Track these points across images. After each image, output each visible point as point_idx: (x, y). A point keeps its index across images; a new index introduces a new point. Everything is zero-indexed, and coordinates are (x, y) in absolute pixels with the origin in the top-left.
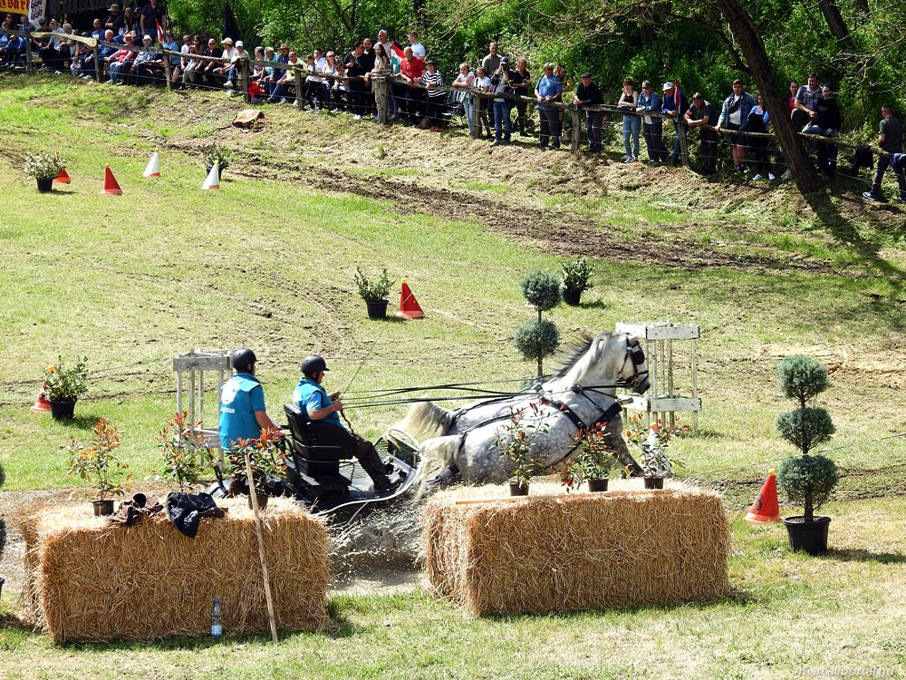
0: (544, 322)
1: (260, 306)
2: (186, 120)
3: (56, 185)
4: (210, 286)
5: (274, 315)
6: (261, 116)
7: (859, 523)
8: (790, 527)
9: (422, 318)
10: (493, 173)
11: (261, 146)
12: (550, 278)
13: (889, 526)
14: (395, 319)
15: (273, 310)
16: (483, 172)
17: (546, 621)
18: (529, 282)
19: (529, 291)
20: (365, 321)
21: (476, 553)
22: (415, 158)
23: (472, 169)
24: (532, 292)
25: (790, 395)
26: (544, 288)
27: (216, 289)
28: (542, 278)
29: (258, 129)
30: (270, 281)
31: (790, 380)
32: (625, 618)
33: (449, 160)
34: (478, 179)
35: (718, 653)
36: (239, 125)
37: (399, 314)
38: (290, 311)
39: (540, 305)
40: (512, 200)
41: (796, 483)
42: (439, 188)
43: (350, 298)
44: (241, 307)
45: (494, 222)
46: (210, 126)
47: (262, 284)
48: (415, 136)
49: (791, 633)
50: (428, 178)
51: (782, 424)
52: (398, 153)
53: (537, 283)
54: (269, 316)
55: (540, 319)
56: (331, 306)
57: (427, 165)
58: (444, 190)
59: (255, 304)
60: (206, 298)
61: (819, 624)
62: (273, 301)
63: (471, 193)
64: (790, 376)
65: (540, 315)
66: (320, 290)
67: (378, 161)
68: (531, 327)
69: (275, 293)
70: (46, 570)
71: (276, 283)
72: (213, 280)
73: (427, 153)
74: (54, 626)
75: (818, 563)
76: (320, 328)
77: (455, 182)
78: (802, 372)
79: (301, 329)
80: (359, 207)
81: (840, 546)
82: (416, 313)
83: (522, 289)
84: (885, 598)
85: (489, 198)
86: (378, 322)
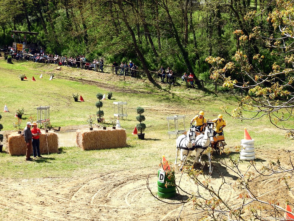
2: (48, 68)
3: (24, 79)
6: (61, 68)
7: (150, 134)
8: (138, 135)
9: (84, 101)
10: (99, 78)
11: (61, 73)
12: (101, 94)
13: (155, 135)
17: (95, 151)
18: (97, 95)
20: (74, 102)
21: (84, 140)
22: (86, 75)
23: (96, 77)
24: (98, 97)
25: (138, 113)
27: (49, 97)
29: (60, 70)
30: (59, 95)
31: (138, 111)
32: (108, 150)
33: (92, 75)
34: (97, 79)
35: (122, 156)
36: (57, 69)
37: (80, 101)
39: (99, 99)
40: (102, 82)
41: (139, 128)
43: (72, 98)
45: (98, 86)
46: (52, 70)
47: (57, 96)
49: (135, 152)
50: (88, 78)
51: (137, 118)
52: (84, 74)
53: (99, 95)
55: (99, 101)
56: (69, 100)
57: (88, 76)
58: (91, 80)
60: (47, 98)
61: (140, 151)
63: (95, 81)
64: (138, 110)
66: (67, 97)
67: (80, 76)
70: (9, 143)
73: (88, 74)
74: (11, 153)
75: (143, 141)
77: (93, 79)
78: (140, 109)
80: (76, 83)
81: (147, 138)
84: (152, 146)
85: (98, 82)
86: (76, 102)
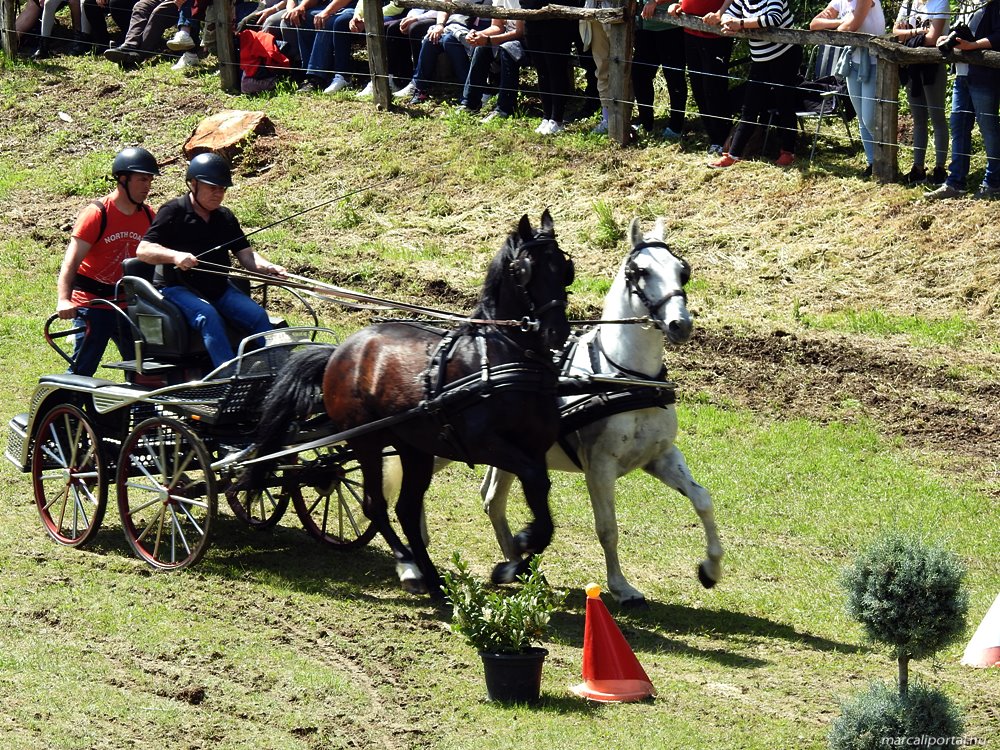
0: (917, 691)
1: (173, 670)
4: (38, 615)
5: (211, 697)
6: (265, 127)
9: (648, 699)
10: (930, 284)
12: (931, 560)
14: (567, 705)
15: (210, 682)
16: (900, 281)
18: (867, 574)
19: (868, 599)
20: (476, 709)
22: (705, 245)
23: (871, 272)
24: (875, 604)
26: (912, 592)
27: (55, 623)
28: (906, 562)
30: (219, 599)
33: (804, 248)
34: (886, 302)
37: (582, 689)
38: (262, 683)
39: (902, 641)
42: (765, 329)
43: (444, 646)
44: (121, 674)
45: (911, 424)
47: (192, 608)
48: (708, 179)
50: (737, 301)
53: (890, 575)
54: (197, 697)
55: (904, 682)
56: (384, 670)
57: (739, 263)
58: (780, 334)
59: (161, 665)
60: (23, 649)
62: (216, 656)
63: (856, 341)
65: (904, 671)
66: (358, 624)
67: (597, 253)
68: (879, 707)
69: (223, 634)
71: (233, 604)
72: (49, 598)
73: (743, 227)
76: (339, 732)
77: (817, 313)
79: (284, 735)
82: (630, 686)
83: (848, 596)
85: (912, 355)
86: (511, 712)
